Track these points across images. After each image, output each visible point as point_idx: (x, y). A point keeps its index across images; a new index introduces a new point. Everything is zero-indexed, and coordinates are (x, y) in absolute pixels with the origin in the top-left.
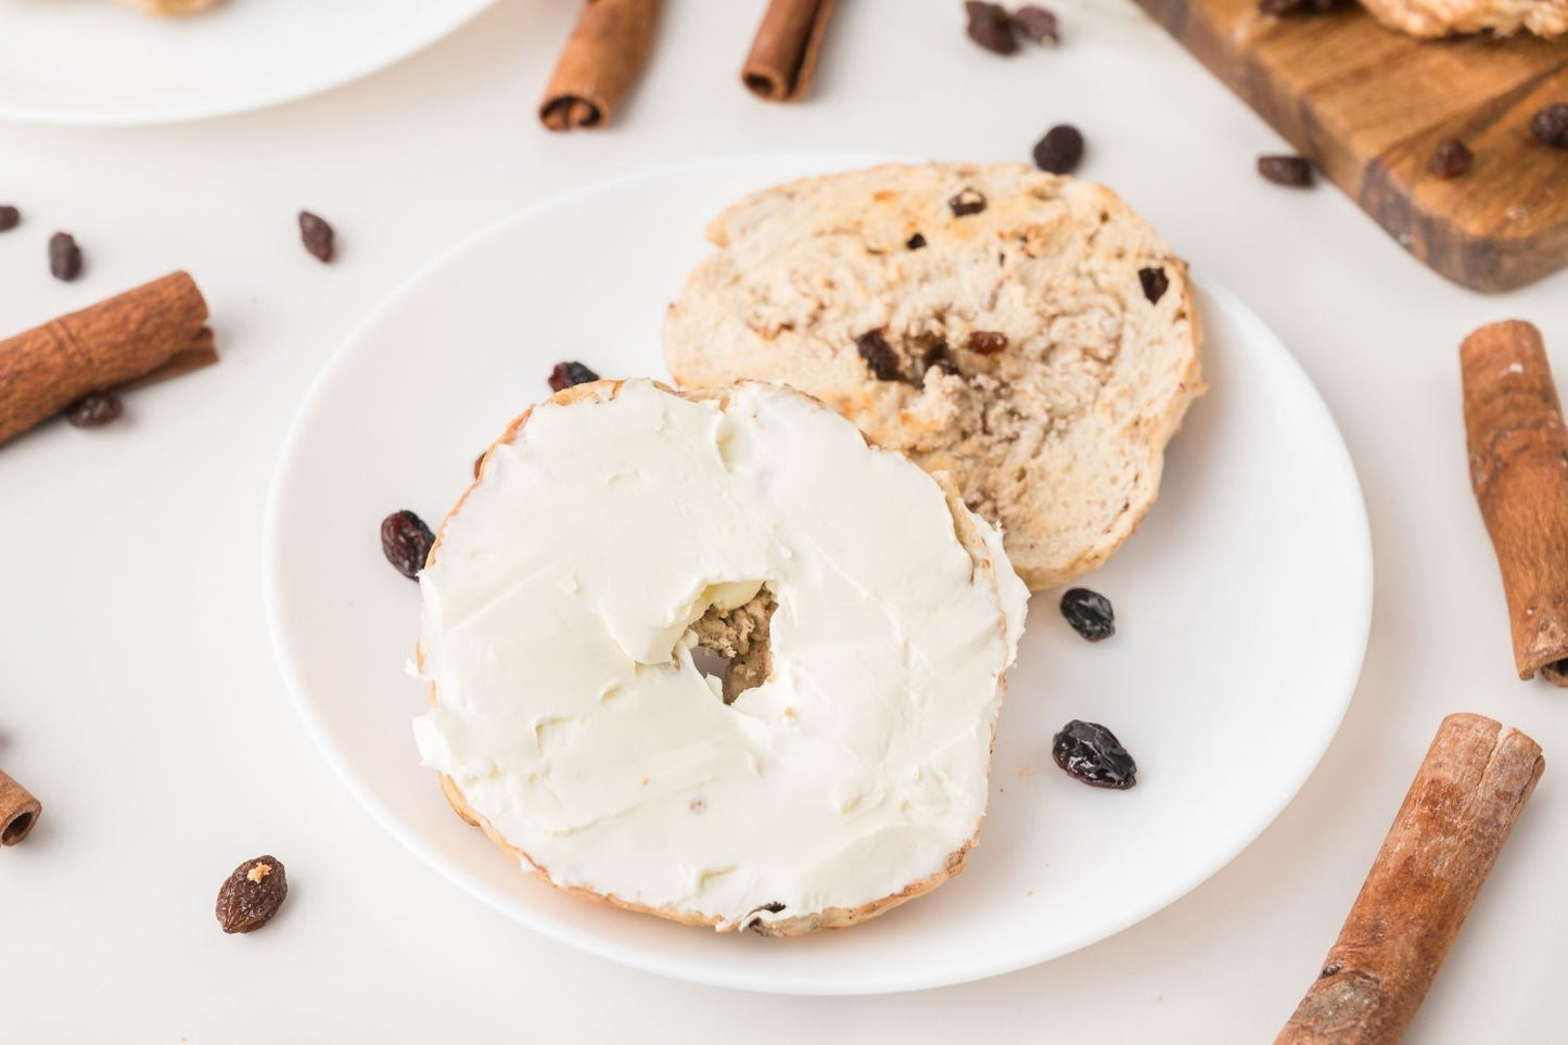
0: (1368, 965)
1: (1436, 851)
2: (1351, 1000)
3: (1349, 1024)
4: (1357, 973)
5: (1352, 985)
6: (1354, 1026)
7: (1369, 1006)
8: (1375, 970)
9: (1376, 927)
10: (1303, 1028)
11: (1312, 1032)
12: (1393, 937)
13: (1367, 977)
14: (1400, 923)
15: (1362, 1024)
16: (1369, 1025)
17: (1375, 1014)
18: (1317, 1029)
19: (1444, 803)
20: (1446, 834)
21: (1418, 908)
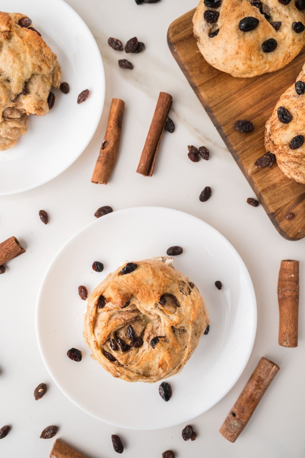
0: (241, 418)
1: (257, 393)
2: (237, 425)
3: (236, 431)
4: (239, 419)
5: (238, 422)
6: (237, 431)
7: (240, 427)
8: (242, 419)
9: (244, 409)
10: (228, 429)
11: (229, 431)
12: (246, 412)
13: (240, 421)
14: (248, 409)
15: (238, 430)
16: (239, 430)
17: (241, 428)
18: (230, 430)
19: (260, 382)
20: (259, 389)
21: (252, 406)
